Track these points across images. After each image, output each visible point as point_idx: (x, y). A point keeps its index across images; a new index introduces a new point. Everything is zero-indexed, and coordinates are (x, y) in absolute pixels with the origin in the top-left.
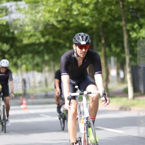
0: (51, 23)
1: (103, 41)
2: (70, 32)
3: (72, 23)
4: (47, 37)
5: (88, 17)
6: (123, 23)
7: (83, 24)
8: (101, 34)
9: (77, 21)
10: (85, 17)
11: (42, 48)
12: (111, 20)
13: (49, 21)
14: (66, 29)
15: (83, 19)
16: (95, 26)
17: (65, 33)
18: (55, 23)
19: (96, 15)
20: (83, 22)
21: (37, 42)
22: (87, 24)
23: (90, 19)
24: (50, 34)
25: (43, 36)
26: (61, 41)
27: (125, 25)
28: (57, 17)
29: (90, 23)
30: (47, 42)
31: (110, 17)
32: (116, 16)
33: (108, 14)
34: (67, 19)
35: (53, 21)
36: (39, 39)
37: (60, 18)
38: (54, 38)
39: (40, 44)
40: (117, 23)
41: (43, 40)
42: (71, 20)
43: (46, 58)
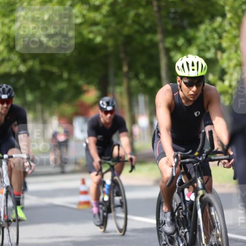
1: (125, 69)
4: (30, 63)
5: (99, 28)
6: (158, 37)
7: (91, 40)
8: (122, 55)
9: (80, 34)
10: (95, 29)
11: (22, 82)
12: (137, 31)
15: (91, 32)
16: (110, 43)
19: (114, 25)
20: (91, 36)
21: (14, 71)
22: (99, 39)
23: (104, 31)
25: (24, 60)
26: (55, 70)
27: (163, 41)
29: (104, 38)
30: (30, 71)
31: (136, 27)
32: (147, 25)
33: (134, 22)
36: (17, 67)
38: (42, 63)
39: (19, 75)
40: (149, 37)
41: (23, 68)
43: (30, 97)
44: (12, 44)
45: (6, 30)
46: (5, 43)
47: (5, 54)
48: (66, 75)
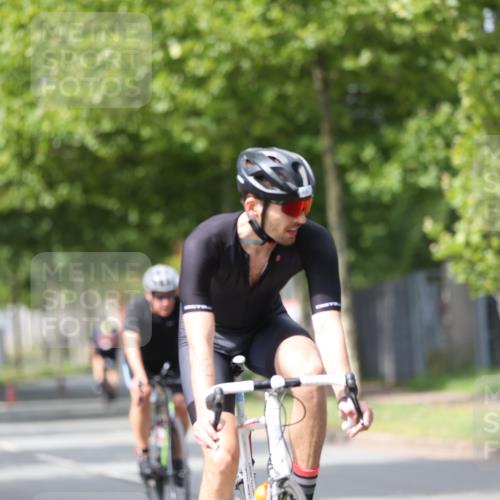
0: (76, 144)
2: (141, 172)
3: (149, 141)
4: (64, 191)
5: (205, 122)
6: (323, 143)
7: (185, 147)
9: (166, 134)
10: (194, 123)
11: (45, 226)
12: (282, 131)
13: (70, 134)
14: (128, 160)
15: (188, 129)
16: (227, 152)
17: (126, 176)
18: (92, 142)
19: (233, 116)
20: (187, 138)
21: (30, 205)
22: (201, 145)
23: (212, 128)
24: (72, 178)
25: (51, 185)
26: (112, 204)
27: (333, 150)
28: (98, 121)
29: (213, 142)
30: (63, 207)
31: (279, 122)
32: (301, 117)
33: (275, 111)
34: (132, 128)
35: (85, 135)
36: (37, 197)
37: (107, 126)
38: (86, 191)
39: (40, 214)
40: (304, 142)
41: (48, 201)
42: (146, 132)
44: (26, 151)
45: (15, 122)
46: (13, 149)
47: (12, 172)
48: (133, 216)
